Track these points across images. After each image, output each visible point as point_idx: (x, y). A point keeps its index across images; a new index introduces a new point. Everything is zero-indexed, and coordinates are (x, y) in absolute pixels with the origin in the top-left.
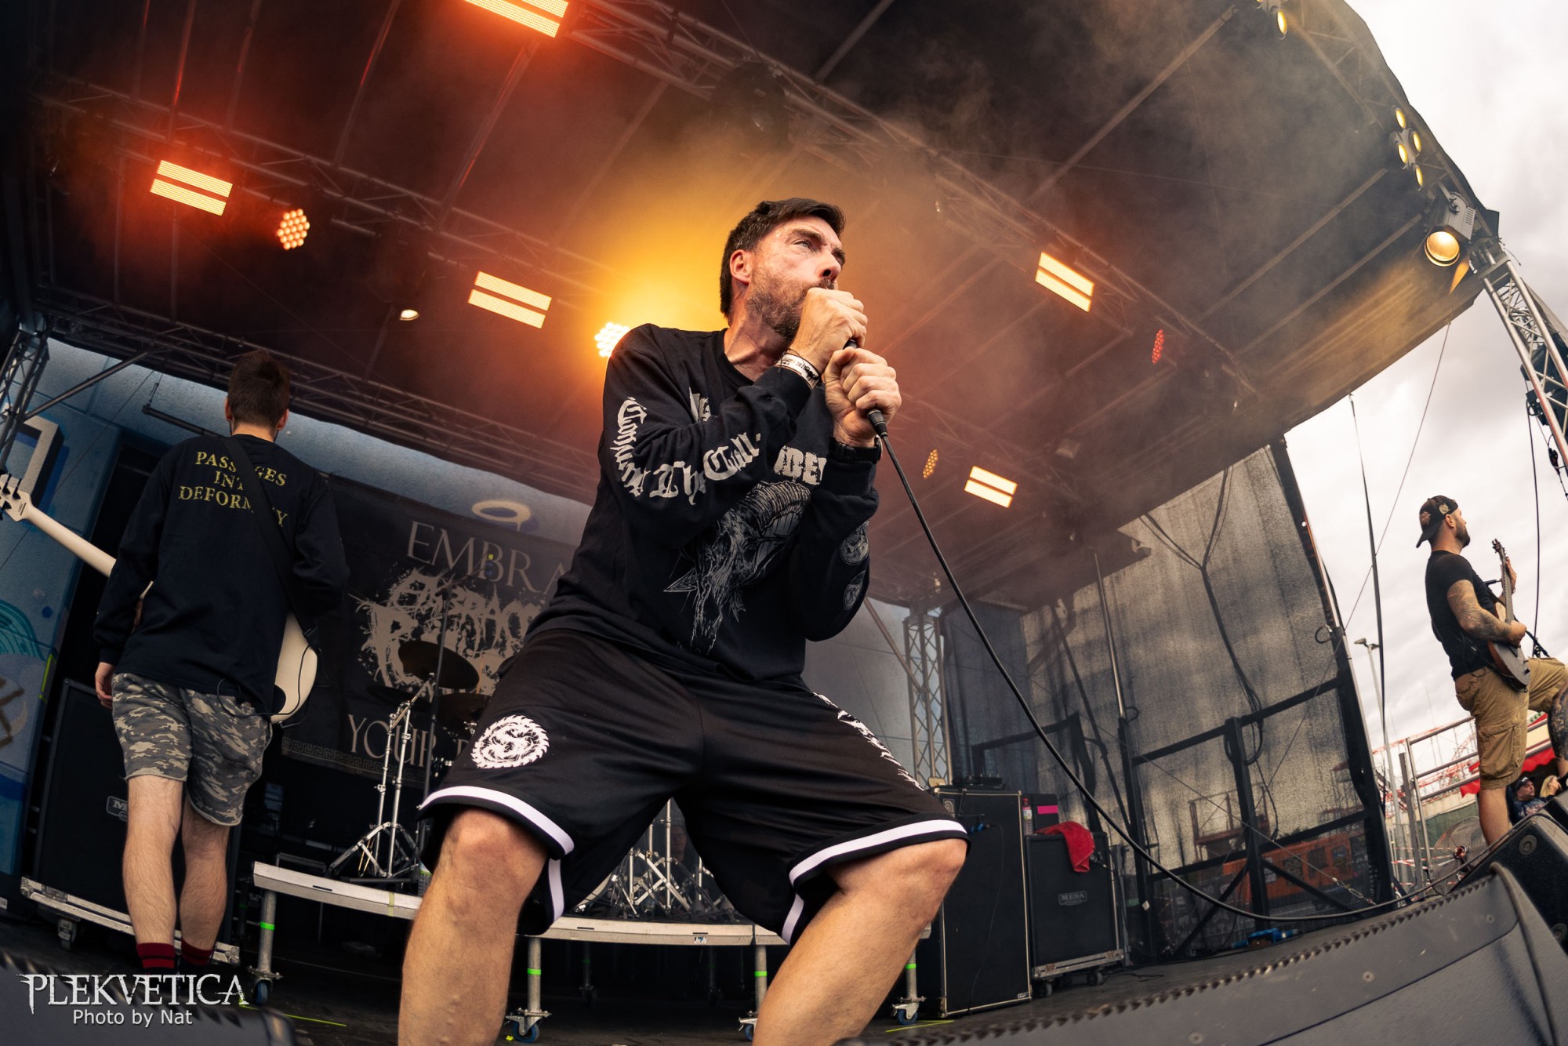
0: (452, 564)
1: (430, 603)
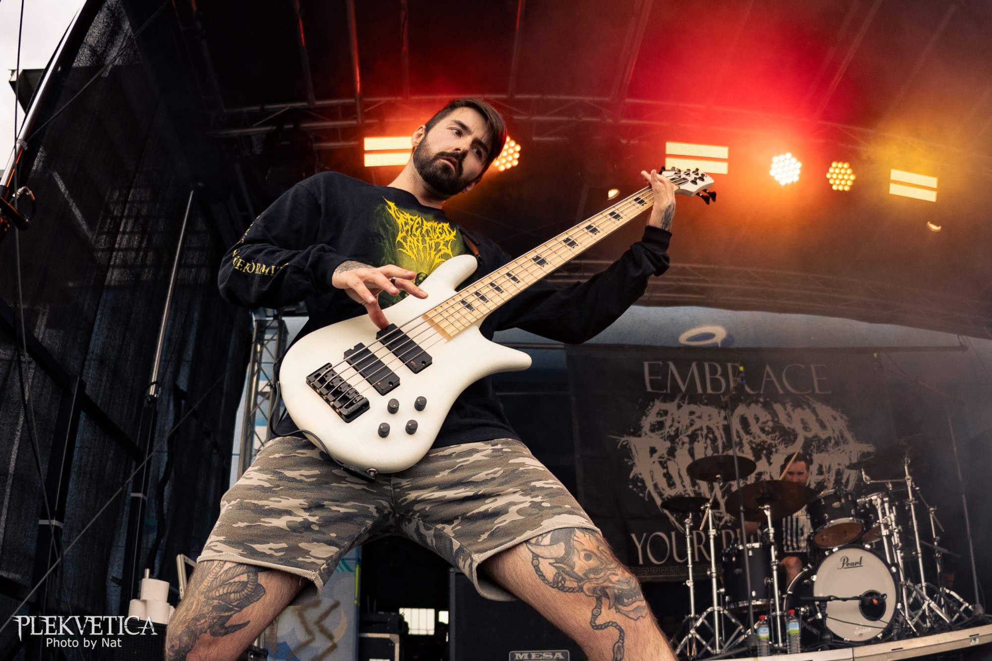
0: (684, 388)
1: (676, 425)
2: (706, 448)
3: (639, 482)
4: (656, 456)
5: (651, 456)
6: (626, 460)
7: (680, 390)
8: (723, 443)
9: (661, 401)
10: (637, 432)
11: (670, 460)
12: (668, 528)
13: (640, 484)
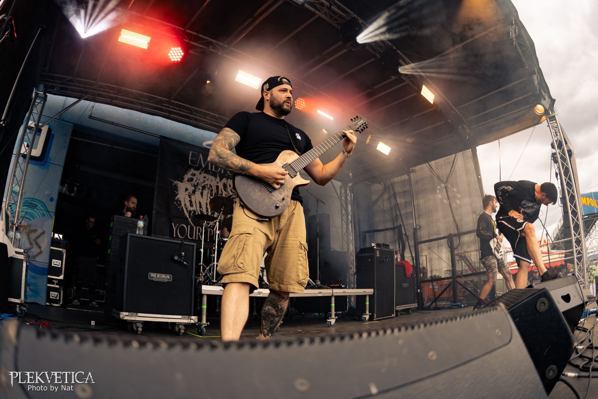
0: (203, 166)
1: (198, 181)
2: (208, 193)
3: (179, 201)
4: (187, 192)
5: (186, 192)
6: (175, 191)
7: (202, 167)
8: (215, 193)
9: (194, 170)
10: (182, 180)
11: (193, 195)
12: (187, 224)
13: (179, 203)
